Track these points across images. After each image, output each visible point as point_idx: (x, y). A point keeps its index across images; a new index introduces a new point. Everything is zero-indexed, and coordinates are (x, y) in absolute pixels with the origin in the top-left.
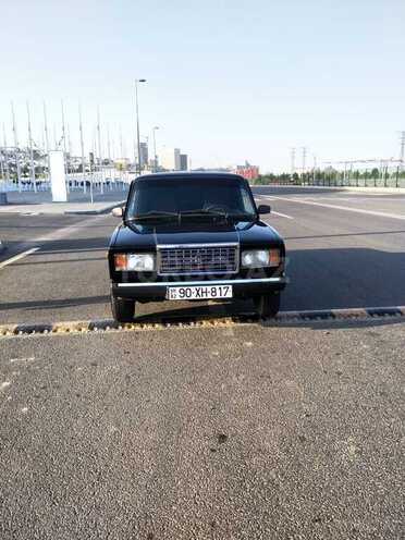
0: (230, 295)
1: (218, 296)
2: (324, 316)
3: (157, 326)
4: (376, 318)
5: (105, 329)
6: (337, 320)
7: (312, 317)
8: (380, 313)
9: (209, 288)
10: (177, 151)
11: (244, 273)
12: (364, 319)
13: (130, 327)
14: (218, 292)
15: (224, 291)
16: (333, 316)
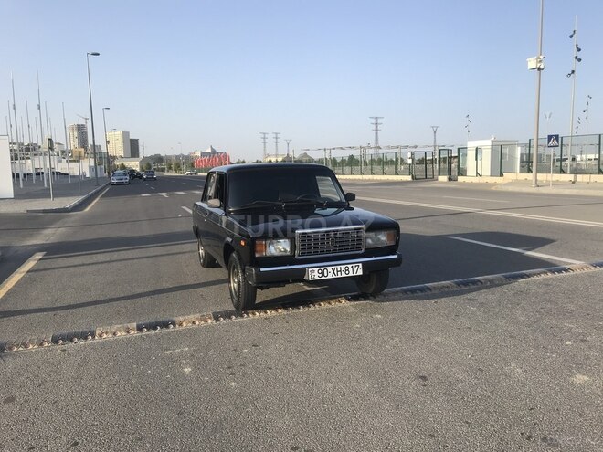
0: (360, 272)
1: (351, 274)
2: (422, 290)
3: (280, 311)
4: (463, 288)
5: (230, 318)
6: (433, 292)
7: (413, 291)
8: (466, 284)
9: (343, 267)
10: (126, 134)
11: (370, 252)
12: (455, 289)
13: (254, 314)
14: (351, 270)
15: (355, 269)
16: (429, 289)
